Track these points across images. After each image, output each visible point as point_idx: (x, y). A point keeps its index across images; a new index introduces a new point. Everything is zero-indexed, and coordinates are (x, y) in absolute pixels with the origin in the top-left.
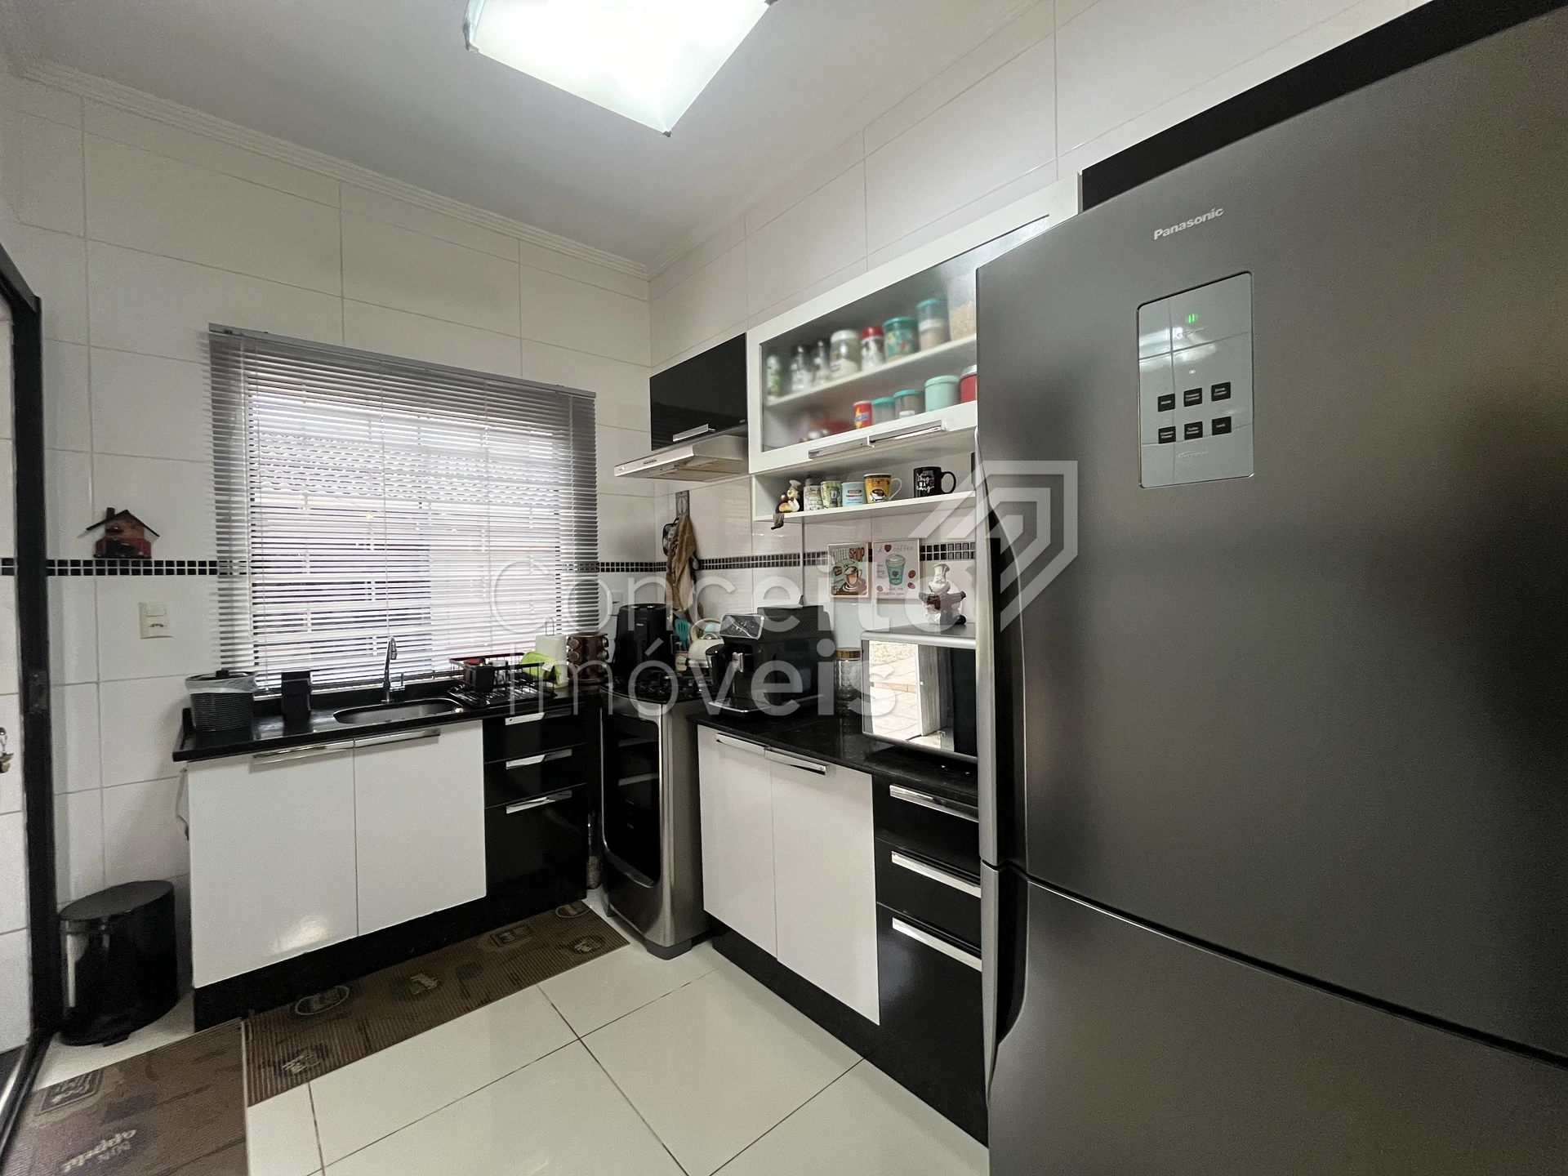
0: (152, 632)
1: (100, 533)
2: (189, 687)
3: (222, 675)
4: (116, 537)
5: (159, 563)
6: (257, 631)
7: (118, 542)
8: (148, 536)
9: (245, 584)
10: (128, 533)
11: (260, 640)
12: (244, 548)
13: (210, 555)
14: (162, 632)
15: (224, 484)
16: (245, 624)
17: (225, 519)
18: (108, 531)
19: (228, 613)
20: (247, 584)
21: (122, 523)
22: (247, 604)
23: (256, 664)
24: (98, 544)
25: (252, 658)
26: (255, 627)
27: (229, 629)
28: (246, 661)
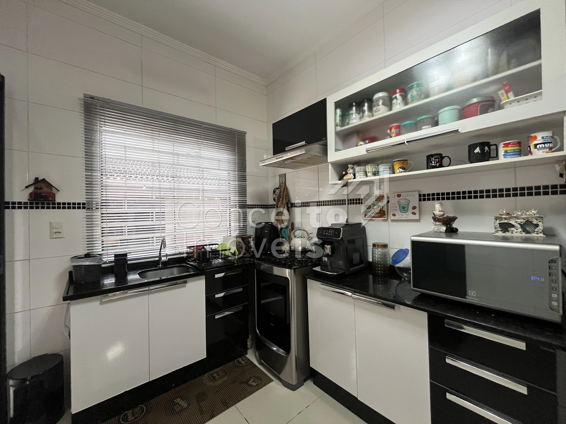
0: (55, 236)
1: (31, 189)
2: (72, 262)
3: (88, 256)
4: (39, 191)
5: (59, 204)
6: (104, 235)
7: (41, 193)
8: (54, 191)
10: (45, 189)
11: (105, 239)
12: (98, 197)
13: (82, 200)
14: (60, 236)
15: (89, 168)
16: (98, 232)
17: (90, 184)
18: (35, 188)
19: (90, 227)
20: (99, 214)
21: (42, 185)
22: (99, 223)
23: (103, 250)
24: (31, 194)
25: (101, 247)
26: (102, 233)
27: (91, 234)
28: (98, 250)
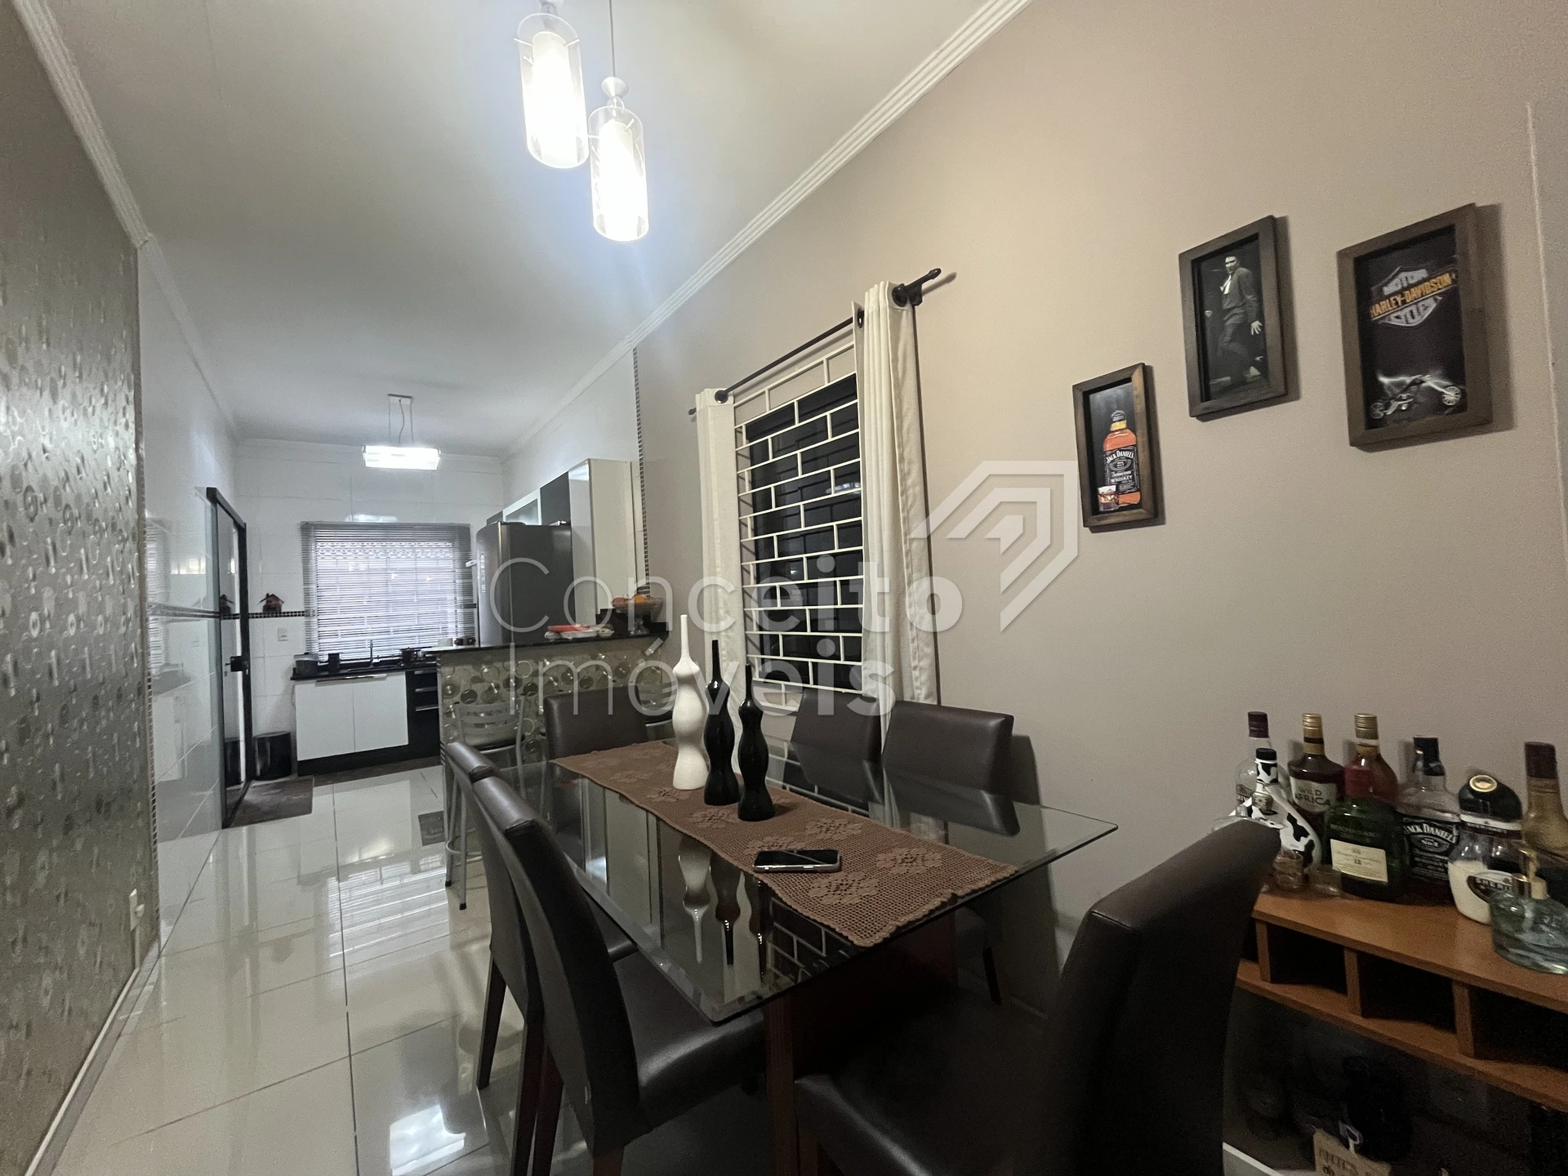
0: (281, 639)
1: (264, 603)
2: (295, 658)
3: (306, 654)
4: (270, 604)
5: (284, 613)
6: (320, 638)
7: (270, 606)
8: (280, 603)
9: (315, 620)
10: (274, 602)
11: (321, 641)
12: (314, 605)
13: (302, 609)
14: (285, 638)
15: (307, 582)
16: (315, 635)
17: (307, 594)
18: (267, 602)
19: (309, 631)
20: (316, 620)
21: (271, 599)
22: (316, 627)
23: (319, 650)
24: (264, 607)
26: (319, 636)
27: (309, 637)
28: (316, 649)
